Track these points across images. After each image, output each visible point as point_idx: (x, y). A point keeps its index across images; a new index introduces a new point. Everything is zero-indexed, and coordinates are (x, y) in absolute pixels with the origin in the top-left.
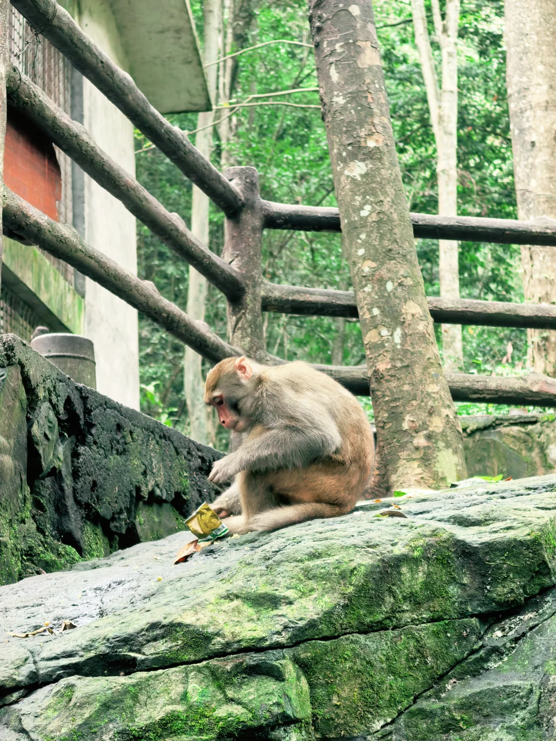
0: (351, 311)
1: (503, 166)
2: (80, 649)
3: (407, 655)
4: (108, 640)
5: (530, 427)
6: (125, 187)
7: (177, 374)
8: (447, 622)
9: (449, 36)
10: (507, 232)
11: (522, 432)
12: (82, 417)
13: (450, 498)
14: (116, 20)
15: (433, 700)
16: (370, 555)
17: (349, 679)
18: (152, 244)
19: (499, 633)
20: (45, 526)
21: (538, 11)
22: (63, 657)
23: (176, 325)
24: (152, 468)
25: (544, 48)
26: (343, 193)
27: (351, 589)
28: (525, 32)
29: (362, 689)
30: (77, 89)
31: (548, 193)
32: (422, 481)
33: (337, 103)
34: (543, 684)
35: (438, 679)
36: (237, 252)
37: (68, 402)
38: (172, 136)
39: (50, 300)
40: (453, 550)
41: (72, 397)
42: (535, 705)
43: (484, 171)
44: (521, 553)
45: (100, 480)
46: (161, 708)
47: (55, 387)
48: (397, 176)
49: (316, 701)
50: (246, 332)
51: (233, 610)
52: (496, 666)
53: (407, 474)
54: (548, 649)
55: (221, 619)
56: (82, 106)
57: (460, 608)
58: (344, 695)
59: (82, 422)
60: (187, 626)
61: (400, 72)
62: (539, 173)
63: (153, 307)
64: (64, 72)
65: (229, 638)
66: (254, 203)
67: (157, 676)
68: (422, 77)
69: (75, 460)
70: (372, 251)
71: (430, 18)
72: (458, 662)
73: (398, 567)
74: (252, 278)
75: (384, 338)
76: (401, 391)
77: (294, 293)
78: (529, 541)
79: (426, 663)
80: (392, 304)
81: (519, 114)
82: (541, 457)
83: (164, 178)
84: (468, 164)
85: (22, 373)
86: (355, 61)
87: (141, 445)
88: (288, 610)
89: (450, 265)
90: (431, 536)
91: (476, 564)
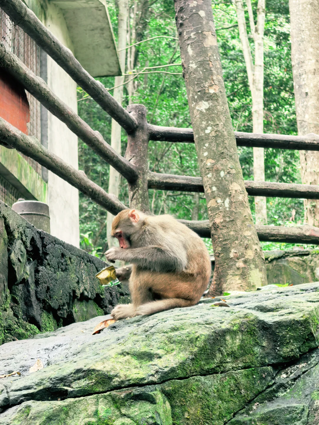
0: (200, 189)
1: (290, 109)
2: (34, 384)
3: (230, 388)
4: (51, 379)
5: (305, 257)
6: (67, 115)
7: (103, 228)
8: (253, 369)
9: (259, 34)
10: (291, 143)
11: (301, 260)
12: (41, 249)
13: (255, 295)
14: (66, 23)
15: (245, 415)
16: (208, 329)
17: (195, 403)
18: (89, 154)
19: (284, 376)
20: (19, 313)
21: (309, 17)
22: (24, 389)
23: (97, 196)
24: (83, 279)
25: (313, 38)
26: (195, 120)
27: (196, 349)
28: (302, 29)
29: (202, 408)
30: (44, 62)
31: (315, 122)
32: (241, 287)
33: (192, 67)
34: (310, 406)
35: (248, 403)
36: (133, 154)
37: (33, 240)
38: (95, 86)
39: (27, 184)
40: (257, 326)
41: (35, 237)
42: (306, 418)
43: (279, 111)
44: (298, 328)
45: (51, 286)
46: (82, 420)
47: (24, 231)
48: (226, 110)
49: (175, 416)
50: (139, 201)
51: (126, 361)
52: (282, 395)
53: (232, 283)
54: (313, 385)
55: (118, 367)
56: (46, 72)
57: (261, 361)
58: (192, 412)
59: (41, 252)
60: (98, 371)
61: (231, 55)
62: (310, 110)
63: (84, 185)
64: (36, 53)
65: (123, 378)
66: (143, 126)
67: (80, 401)
68: (243, 58)
69: (37, 274)
70: (212, 154)
71: (248, 24)
72: (260, 393)
73: (224, 336)
74: (142, 169)
75: (219, 204)
76: (229, 235)
77: (166, 178)
78: (302, 320)
79: (241, 393)
80: (223, 184)
81: (298, 77)
82: (311, 275)
83: (96, 116)
84: (270, 108)
85: (5, 223)
86: (202, 43)
87: (76, 266)
88: (158, 362)
89: (260, 165)
90: (244, 318)
91: (270, 334)
